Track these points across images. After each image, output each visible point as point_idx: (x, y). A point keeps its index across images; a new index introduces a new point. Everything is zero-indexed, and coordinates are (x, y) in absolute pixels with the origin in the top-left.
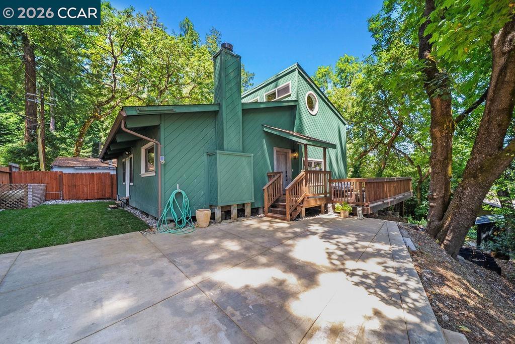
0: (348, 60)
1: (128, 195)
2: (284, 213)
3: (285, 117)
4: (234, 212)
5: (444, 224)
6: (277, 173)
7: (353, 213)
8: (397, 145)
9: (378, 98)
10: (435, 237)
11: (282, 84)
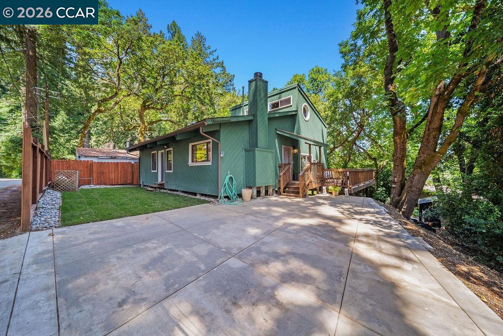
0: (319, 71)
1: (160, 180)
2: (298, 193)
3: (288, 123)
4: (263, 192)
5: (402, 198)
6: (286, 165)
7: (342, 193)
8: (358, 143)
9: (345, 105)
10: (396, 207)
11: (284, 97)
